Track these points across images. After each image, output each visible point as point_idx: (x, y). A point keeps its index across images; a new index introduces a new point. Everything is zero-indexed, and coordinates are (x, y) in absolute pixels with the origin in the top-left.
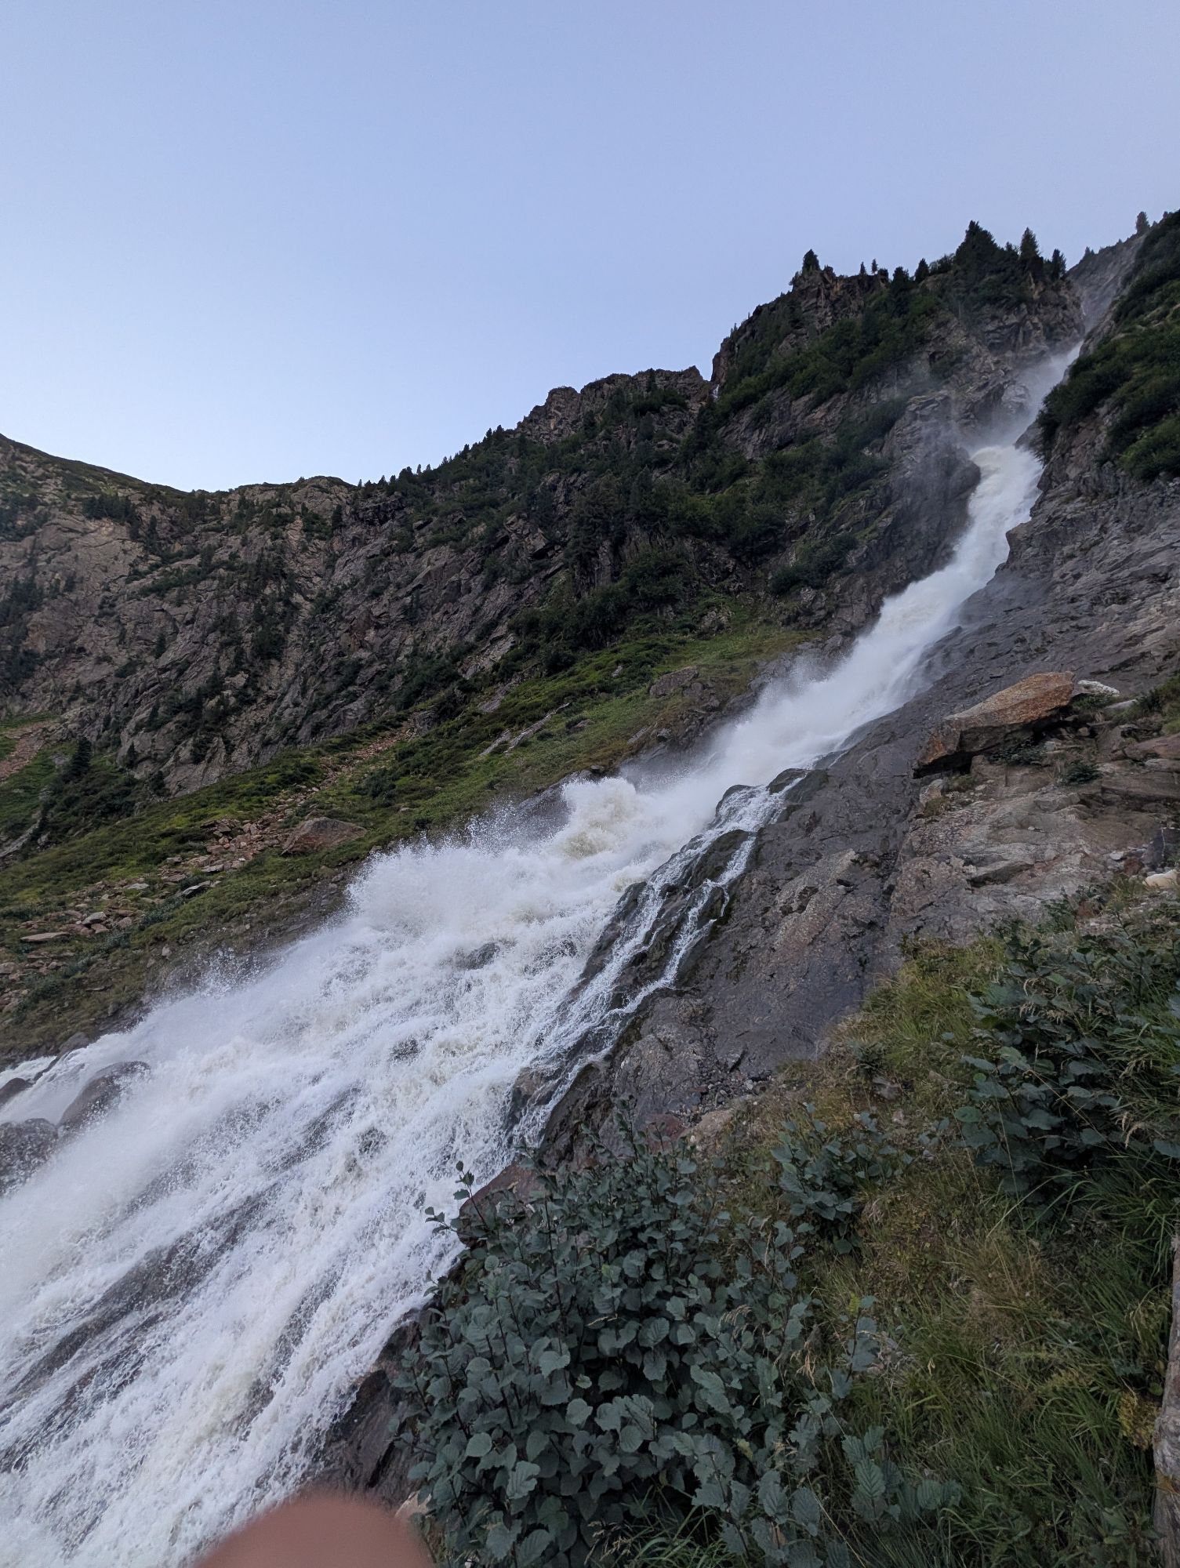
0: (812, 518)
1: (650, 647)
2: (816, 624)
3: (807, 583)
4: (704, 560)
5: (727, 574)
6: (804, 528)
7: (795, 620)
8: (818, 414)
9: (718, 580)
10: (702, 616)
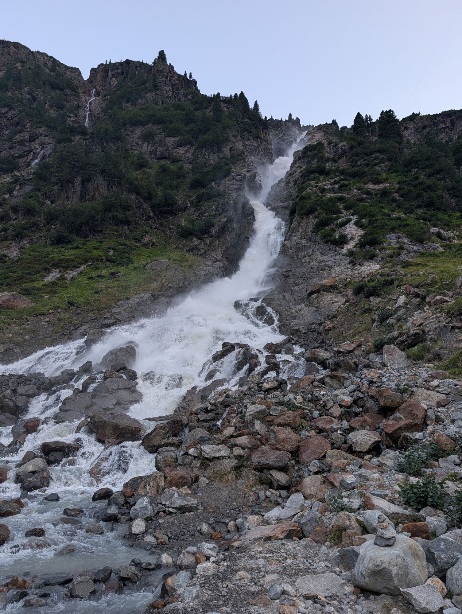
0: (189, 205)
1: (122, 245)
2: (201, 255)
3: (196, 236)
4: (139, 208)
5: (150, 218)
6: (185, 209)
7: (192, 251)
8: (181, 150)
9: (145, 220)
10: (143, 236)
